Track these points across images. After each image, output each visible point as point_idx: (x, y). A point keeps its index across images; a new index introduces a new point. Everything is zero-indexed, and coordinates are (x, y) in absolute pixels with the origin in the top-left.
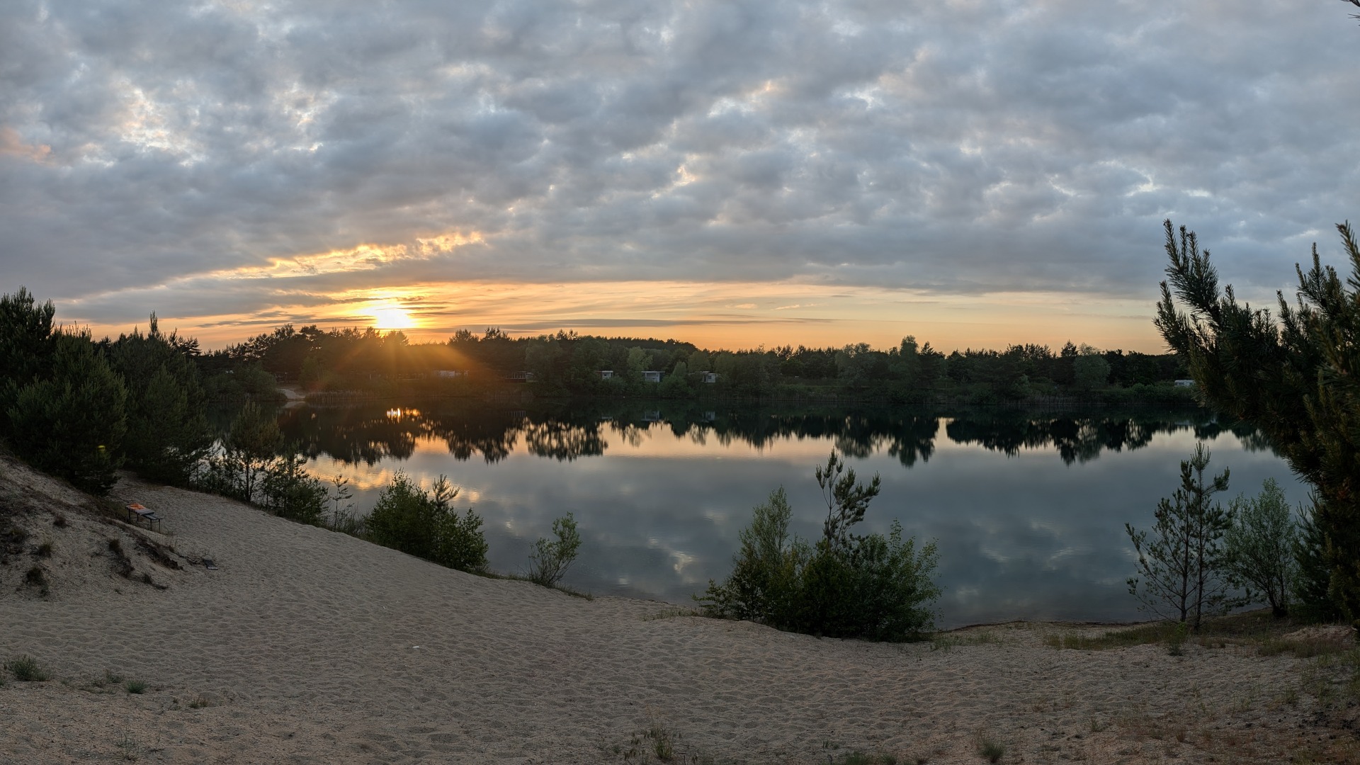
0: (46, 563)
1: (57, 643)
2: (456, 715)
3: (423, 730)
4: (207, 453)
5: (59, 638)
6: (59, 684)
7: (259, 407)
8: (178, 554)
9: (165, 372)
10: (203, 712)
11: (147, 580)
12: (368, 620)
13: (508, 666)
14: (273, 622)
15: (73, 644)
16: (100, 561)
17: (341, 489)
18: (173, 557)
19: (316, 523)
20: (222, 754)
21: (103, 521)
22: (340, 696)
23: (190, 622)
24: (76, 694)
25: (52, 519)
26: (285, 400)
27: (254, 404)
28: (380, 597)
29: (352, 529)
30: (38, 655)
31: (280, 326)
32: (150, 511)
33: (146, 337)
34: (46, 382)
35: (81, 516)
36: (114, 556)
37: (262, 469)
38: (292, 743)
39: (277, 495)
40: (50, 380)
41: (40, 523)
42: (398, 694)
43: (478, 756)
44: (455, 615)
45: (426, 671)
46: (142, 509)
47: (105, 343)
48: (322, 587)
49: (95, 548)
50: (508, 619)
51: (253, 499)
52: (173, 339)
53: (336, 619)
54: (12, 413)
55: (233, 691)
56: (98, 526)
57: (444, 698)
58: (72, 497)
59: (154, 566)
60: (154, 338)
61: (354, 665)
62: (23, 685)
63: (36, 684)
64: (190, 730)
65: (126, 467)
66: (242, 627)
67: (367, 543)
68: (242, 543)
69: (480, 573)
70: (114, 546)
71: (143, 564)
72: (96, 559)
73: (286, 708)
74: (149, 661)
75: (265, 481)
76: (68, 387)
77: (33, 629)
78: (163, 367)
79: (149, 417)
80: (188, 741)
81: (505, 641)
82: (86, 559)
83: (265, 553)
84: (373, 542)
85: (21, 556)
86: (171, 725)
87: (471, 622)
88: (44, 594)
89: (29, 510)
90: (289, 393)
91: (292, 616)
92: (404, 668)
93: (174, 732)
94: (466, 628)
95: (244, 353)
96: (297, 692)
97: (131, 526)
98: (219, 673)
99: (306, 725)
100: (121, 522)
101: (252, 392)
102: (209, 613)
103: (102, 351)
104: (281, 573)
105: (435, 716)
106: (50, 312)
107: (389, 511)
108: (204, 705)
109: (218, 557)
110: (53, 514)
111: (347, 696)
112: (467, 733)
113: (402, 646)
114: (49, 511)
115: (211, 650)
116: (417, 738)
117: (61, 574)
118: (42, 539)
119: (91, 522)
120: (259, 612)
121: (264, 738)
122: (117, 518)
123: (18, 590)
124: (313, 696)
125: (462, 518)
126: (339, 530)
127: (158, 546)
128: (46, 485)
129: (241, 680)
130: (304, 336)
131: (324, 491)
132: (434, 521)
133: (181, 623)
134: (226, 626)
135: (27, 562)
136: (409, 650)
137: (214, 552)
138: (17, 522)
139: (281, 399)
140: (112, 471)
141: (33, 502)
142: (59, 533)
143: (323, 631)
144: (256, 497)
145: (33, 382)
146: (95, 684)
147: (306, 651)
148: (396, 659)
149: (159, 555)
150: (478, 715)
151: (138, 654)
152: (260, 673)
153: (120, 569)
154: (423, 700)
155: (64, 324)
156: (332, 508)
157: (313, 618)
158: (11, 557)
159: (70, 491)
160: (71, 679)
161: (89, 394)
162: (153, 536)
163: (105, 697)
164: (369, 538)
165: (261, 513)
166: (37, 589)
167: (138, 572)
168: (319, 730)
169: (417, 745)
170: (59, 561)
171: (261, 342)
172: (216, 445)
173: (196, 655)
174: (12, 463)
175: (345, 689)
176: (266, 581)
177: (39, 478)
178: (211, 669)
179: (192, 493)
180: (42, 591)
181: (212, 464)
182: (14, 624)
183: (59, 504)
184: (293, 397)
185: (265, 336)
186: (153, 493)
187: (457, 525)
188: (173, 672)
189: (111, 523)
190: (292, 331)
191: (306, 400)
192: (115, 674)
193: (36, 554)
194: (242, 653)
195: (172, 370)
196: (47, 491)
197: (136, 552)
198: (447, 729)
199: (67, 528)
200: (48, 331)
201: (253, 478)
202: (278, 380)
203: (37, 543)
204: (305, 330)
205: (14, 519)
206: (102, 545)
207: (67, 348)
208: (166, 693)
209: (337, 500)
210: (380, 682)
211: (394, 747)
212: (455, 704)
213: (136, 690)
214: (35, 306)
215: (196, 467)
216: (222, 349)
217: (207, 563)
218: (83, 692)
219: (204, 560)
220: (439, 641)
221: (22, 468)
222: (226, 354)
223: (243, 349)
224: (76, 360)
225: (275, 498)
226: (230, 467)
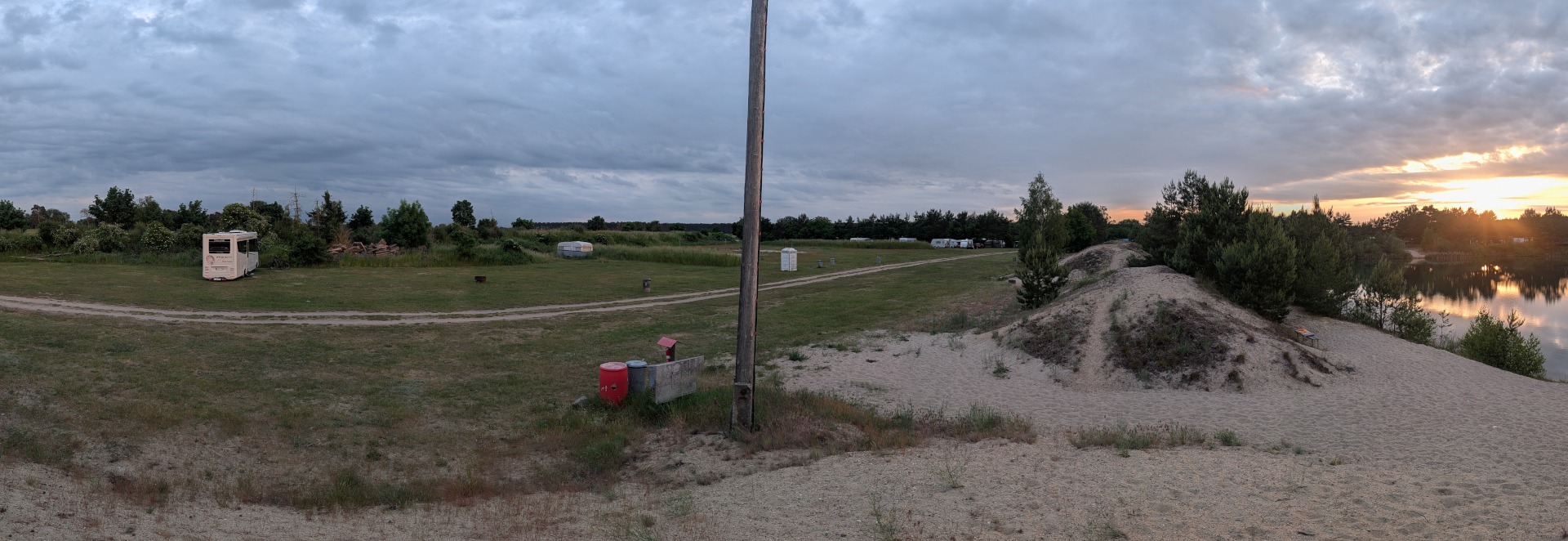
0: (1241, 367)
1: (1249, 421)
2: (1520, 472)
3: (1497, 482)
4: (1354, 294)
5: (1250, 418)
6: (1250, 448)
7: (1390, 263)
8: (1330, 363)
9: (1324, 237)
10: (1337, 467)
11: (1307, 380)
12: (1456, 409)
13: (1556, 440)
14: (1391, 410)
15: (1259, 422)
16: (1278, 367)
17: (1445, 319)
18: (1325, 365)
19: (1426, 343)
20: (1344, 491)
21: (1279, 340)
22: (1431, 459)
23: (1334, 409)
24: (1261, 454)
25: (1245, 337)
26: (1411, 258)
27: (1386, 260)
28: (1466, 394)
29: (1451, 348)
30: (1236, 429)
31: (1408, 205)
32: (1312, 334)
33: (1310, 212)
34: (1242, 243)
35: (1265, 336)
36: (1287, 363)
37: (1391, 306)
38: (1393, 487)
39: (1401, 324)
40: (1245, 242)
41: (1237, 340)
42: (1482, 458)
43: (1532, 498)
44: (1522, 406)
45: (1501, 443)
46: (1306, 333)
47: (1281, 217)
48: (1427, 387)
49: (1274, 358)
50: (1558, 409)
51: (1384, 327)
52: (1330, 213)
53: (1434, 408)
54: (1218, 264)
55: (1360, 455)
56: (1276, 342)
57: (1512, 460)
58: (1259, 322)
59: (1312, 370)
60: (1318, 213)
61: (1442, 439)
62: (1227, 448)
63: (1235, 447)
64: (1326, 477)
65: (1295, 303)
66: (1370, 413)
67: (1460, 357)
68: (1374, 357)
69: (1540, 378)
70: (1286, 356)
71: (1305, 369)
72: (1275, 365)
73: (1394, 467)
74: (1305, 434)
75: (1393, 314)
76: (1257, 247)
77: (1233, 412)
78: (1323, 233)
79: (1313, 269)
80: (1323, 482)
81: (1555, 423)
82: (1268, 364)
83: (1390, 363)
84: (1465, 356)
85: (1224, 362)
86: (1315, 473)
87: (1532, 411)
88: (1240, 388)
89: (1230, 331)
90: (1414, 253)
91: (1404, 406)
92: (1486, 441)
93: (1316, 477)
94: (1529, 415)
95: (1382, 224)
96: (1403, 456)
97: (1298, 344)
98: (1352, 442)
99: (1406, 477)
100: (1291, 341)
101: (1388, 252)
102: (1348, 403)
103: (1280, 222)
104: (1399, 377)
105: (1506, 473)
106: (1245, 195)
107: (1476, 336)
108: (1340, 463)
109: (1357, 366)
110: (1246, 334)
111: (1436, 460)
112: (1526, 483)
113: (1486, 426)
114: (1244, 331)
115: (1347, 428)
116: (1493, 486)
117: (1252, 375)
118: (1238, 351)
119: (1271, 340)
120: (1382, 403)
121: (1374, 483)
122: (1289, 338)
123: (1222, 386)
124: (1413, 459)
125: (1527, 338)
126: (1443, 349)
127: (1316, 357)
128: (1242, 315)
129: (1366, 448)
130: (1424, 213)
131: (1433, 321)
132: (1508, 342)
133: (1328, 409)
134: (1359, 412)
135: (1229, 367)
136: (1490, 428)
137: (1355, 362)
138: (1222, 339)
139: (1408, 257)
140: (1285, 306)
141: (1232, 325)
142: (1249, 346)
143: (1425, 416)
144: (1386, 325)
145: (1233, 243)
146: (1274, 448)
147: (1411, 429)
148: (1481, 434)
149: (1316, 363)
150: (1535, 472)
151: (1298, 430)
152: (1379, 443)
153: (1291, 372)
154: (1498, 462)
155: (1255, 204)
156: (1438, 333)
157: (1418, 408)
158: (1218, 363)
159: (1257, 319)
160: (1258, 445)
161: (1270, 252)
162: (1312, 350)
163: (1281, 456)
164: (1462, 354)
165: (1389, 335)
166: (1235, 385)
167: (1301, 375)
168: (1413, 480)
169: (1493, 490)
170: (1250, 366)
171: (1395, 217)
172: (1360, 288)
173: (1337, 431)
174: (1218, 299)
175: (1434, 455)
176: (1389, 382)
177: (1236, 309)
178: (1346, 440)
179: (1342, 322)
180: (1239, 387)
181: (1357, 302)
182: (1220, 409)
183: (1250, 327)
184: (1417, 255)
185: (1397, 212)
186: (1315, 322)
187: (1523, 345)
188: (1321, 441)
189: (1284, 340)
190: (1416, 209)
191: (1426, 258)
192: (1287, 442)
193: (1235, 361)
194: (1368, 430)
195: (1330, 235)
196: (1242, 318)
197: (1300, 361)
198: (1513, 481)
199: (1255, 344)
200: (1243, 209)
201: (1385, 312)
202: (1406, 244)
203: (1236, 353)
204: (1425, 209)
205: (1219, 337)
206: (1279, 355)
207: (1256, 220)
208: (1314, 456)
209: (1442, 327)
210: (1470, 450)
211: (1478, 491)
212: (1519, 465)
213: (1298, 452)
214: (1235, 191)
215: (1346, 304)
216: (1367, 221)
217: (1349, 370)
218: (1266, 453)
219: (1347, 368)
220: (1510, 423)
221: (1224, 302)
222: (1370, 225)
223: (1382, 221)
224: (1262, 228)
225: (1399, 325)
226: (1369, 303)
